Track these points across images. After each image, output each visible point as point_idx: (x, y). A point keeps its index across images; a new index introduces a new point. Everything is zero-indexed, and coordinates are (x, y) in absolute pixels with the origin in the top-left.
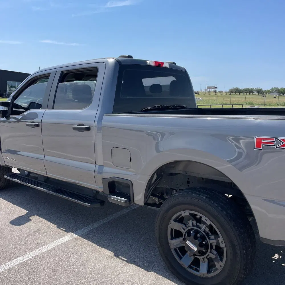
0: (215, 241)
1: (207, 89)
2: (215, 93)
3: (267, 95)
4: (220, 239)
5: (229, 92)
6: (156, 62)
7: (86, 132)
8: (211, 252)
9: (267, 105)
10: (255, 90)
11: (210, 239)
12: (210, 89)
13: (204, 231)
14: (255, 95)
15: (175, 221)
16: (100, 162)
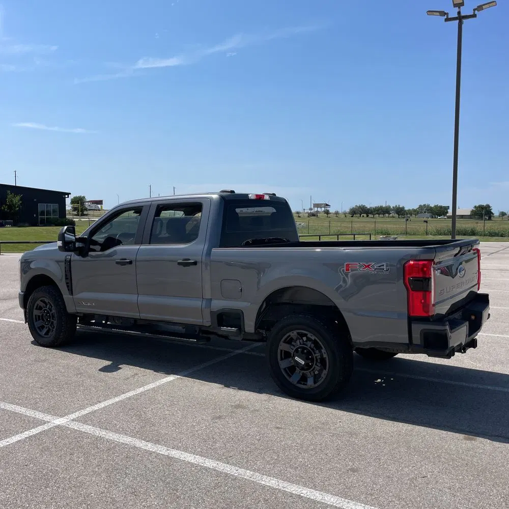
0: (319, 354)
1: (312, 207)
2: (326, 215)
3: (413, 218)
4: (323, 351)
5: (349, 214)
6: (257, 195)
7: (192, 267)
8: (316, 364)
9: (410, 235)
10: (392, 210)
11: (315, 353)
12: (318, 208)
13: (310, 347)
14: (393, 217)
15: (285, 342)
16: (208, 295)
